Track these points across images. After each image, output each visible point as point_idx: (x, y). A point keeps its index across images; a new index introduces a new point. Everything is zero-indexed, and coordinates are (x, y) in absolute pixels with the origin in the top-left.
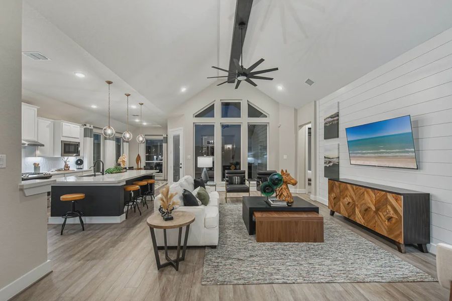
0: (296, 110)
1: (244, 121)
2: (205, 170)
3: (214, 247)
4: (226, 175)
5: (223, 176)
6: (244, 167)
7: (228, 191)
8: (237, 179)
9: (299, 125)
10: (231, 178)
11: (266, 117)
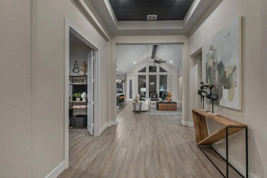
0: (178, 70)
1: (158, 74)
2: (143, 92)
3: (147, 111)
4: (151, 95)
5: (150, 96)
6: (158, 92)
7: (151, 100)
8: (154, 96)
9: (179, 75)
10: (152, 96)
11: (167, 72)
